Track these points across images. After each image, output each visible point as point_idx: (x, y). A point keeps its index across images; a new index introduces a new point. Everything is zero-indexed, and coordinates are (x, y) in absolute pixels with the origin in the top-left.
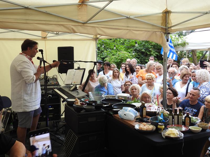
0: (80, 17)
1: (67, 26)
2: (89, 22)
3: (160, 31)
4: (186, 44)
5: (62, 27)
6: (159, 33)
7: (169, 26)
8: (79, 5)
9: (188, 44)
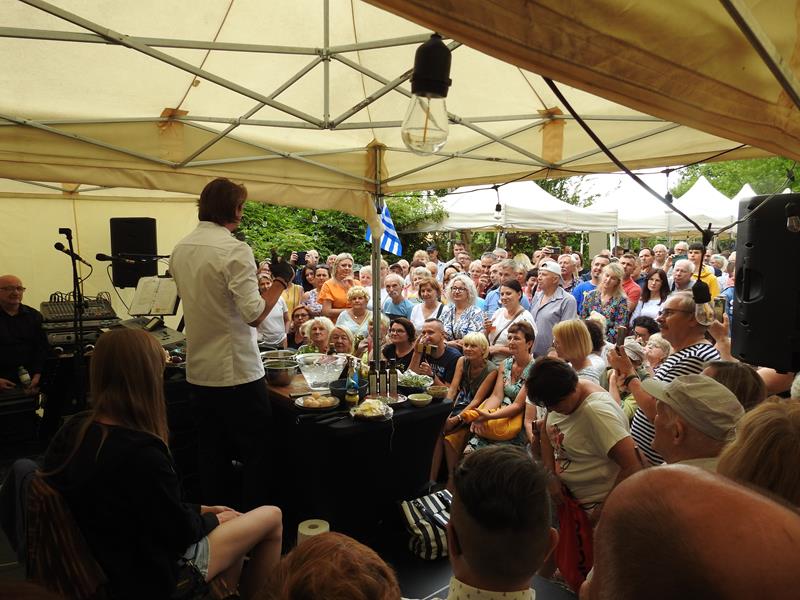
0: (165, 152)
1: (131, 172)
2: (190, 164)
3: (363, 188)
4: (444, 217)
5: (119, 174)
6: (360, 193)
7: (383, 179)
8: (161, 122)
9: (448, 216)
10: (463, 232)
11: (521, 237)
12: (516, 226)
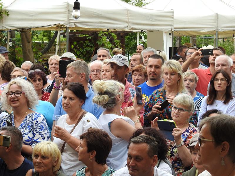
4: (4, 15)
9: (8, 15)
10: (23, 31)
11: (81, 35)
12: (79, 25)
